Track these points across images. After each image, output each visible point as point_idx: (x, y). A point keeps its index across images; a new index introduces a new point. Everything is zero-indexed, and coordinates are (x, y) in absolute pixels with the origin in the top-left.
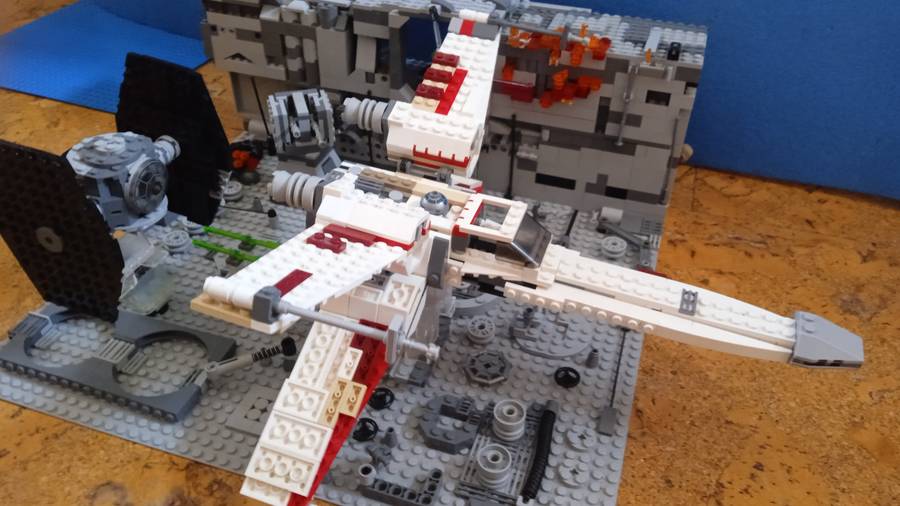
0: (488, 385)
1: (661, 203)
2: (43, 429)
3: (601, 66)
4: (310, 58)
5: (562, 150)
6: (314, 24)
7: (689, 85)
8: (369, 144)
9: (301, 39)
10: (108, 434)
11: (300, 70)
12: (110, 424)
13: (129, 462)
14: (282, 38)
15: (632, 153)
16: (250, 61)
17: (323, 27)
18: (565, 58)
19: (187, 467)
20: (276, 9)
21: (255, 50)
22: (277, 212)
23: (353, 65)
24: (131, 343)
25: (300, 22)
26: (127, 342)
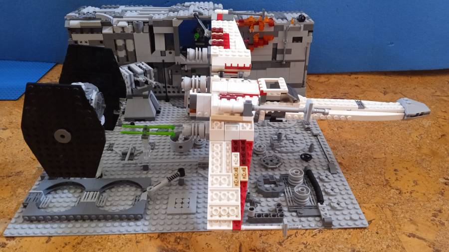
0: (276, 168)
1: (302, 87)
2: (69, 243)
3: (272, 29)
4: (130, 48)
5: (258, 71)
6: (132, 32)
7: (309, 32)
9: (125, 41)
10: (107, 235)
11: (125, 56)
12: (107, 230)
13: (127, 243)
14: (115, 41)
15: (289, 67)
17: (136, 33)
18: (256, 28)
19: (159, 236)
20: (110, 28)
23: (153, 49)
24: (97, 191)
25: (124, 32)
26: (94, 192)
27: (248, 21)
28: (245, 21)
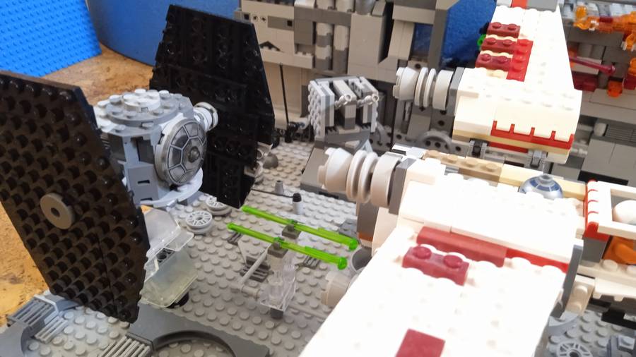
6: (349, 10)
8: (391, 135)
9: (333, 27)
11: (328, 58)
14: (315, 24)
16: (278, 50)
17: (358, 13)
21: (285, 38)
22: (303, 197)
23: (384, 54)
24: (146, 345)
25: (335, 8)
26: (141, 343)
27: (624, 21)
28: (615, 20)
